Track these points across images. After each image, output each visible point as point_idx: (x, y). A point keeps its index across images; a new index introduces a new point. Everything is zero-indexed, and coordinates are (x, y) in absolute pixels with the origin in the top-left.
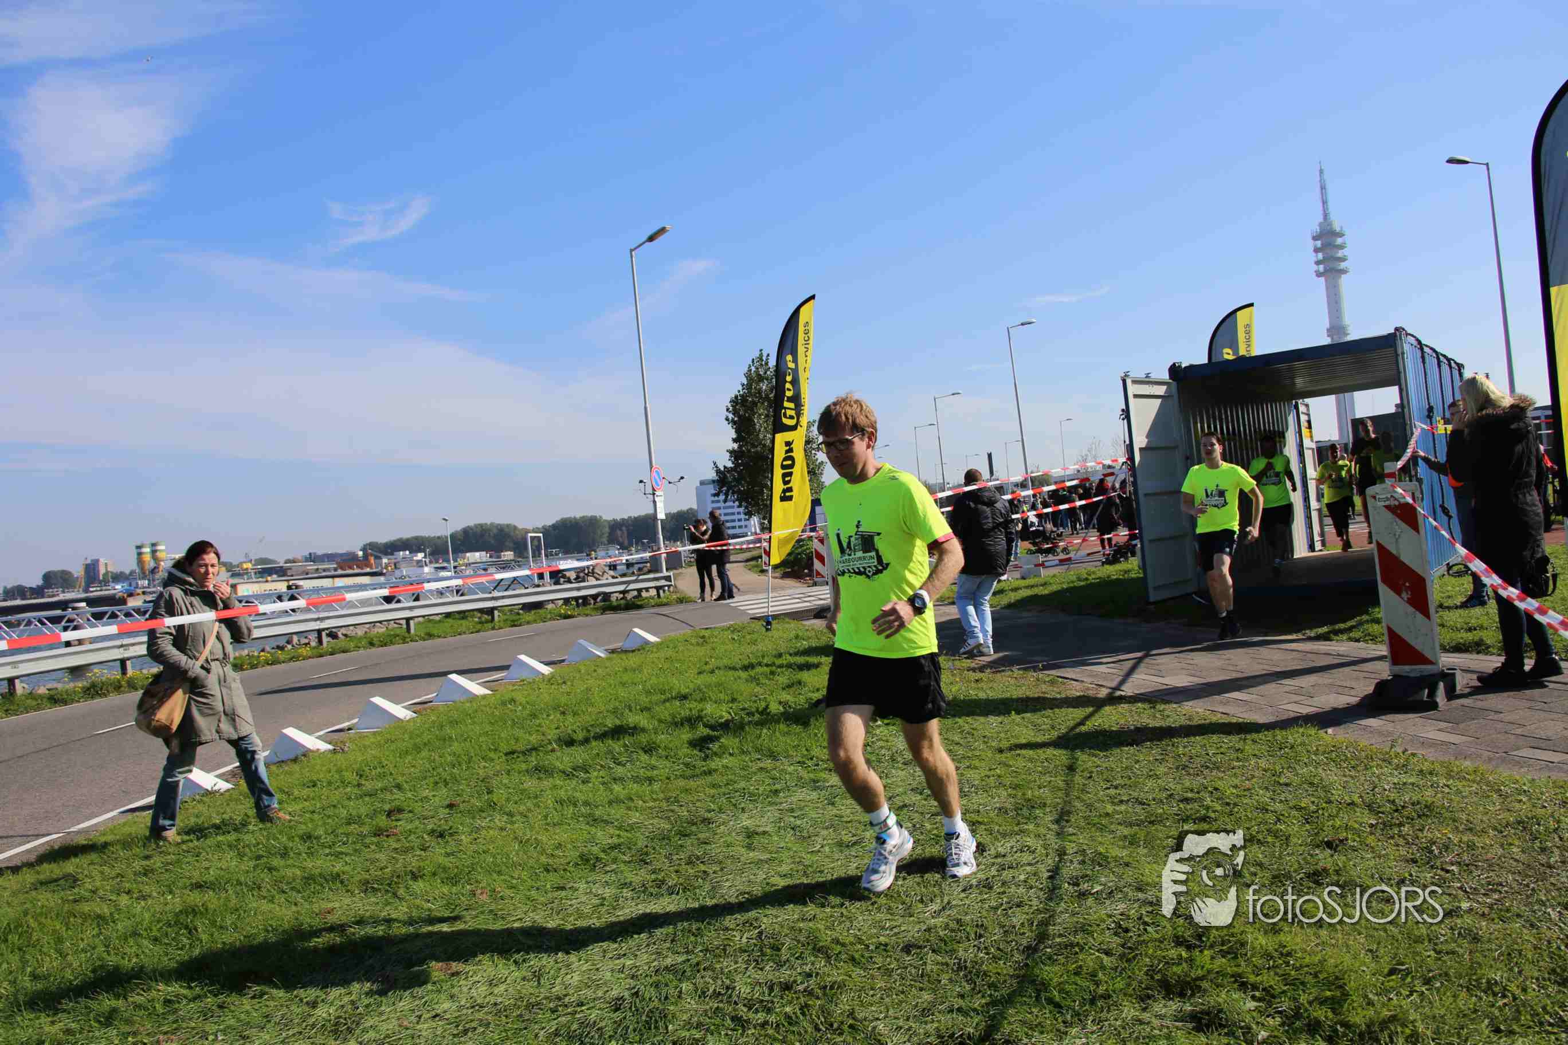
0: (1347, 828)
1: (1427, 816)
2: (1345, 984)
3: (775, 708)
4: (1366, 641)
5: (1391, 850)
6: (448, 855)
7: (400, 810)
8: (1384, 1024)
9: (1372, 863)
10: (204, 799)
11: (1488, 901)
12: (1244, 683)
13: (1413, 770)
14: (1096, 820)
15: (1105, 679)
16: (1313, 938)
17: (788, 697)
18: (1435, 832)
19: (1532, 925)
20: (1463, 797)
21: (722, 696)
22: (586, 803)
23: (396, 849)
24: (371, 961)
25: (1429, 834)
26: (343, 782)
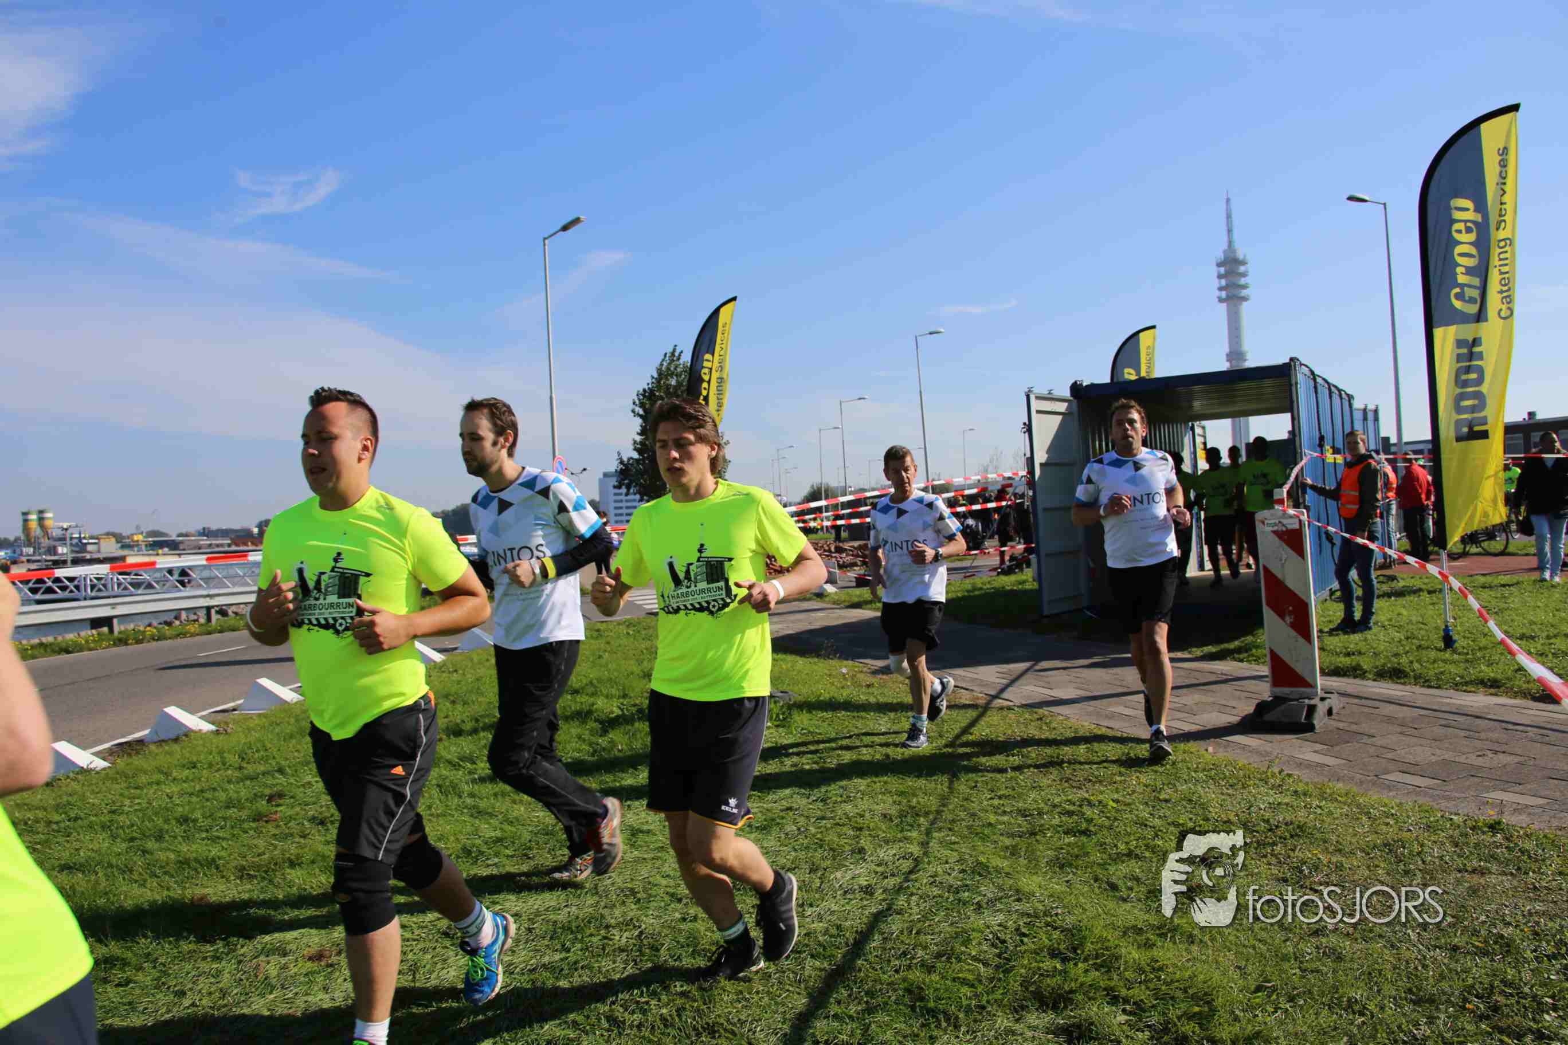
1: (1299, 836)
2: (1213, 1000)
4: (1248, 661)
5: (1263, 868)
7: (281, 795)
9: (1245, 880)
10: (80, 777)
12: (1129, 697)
13: (1288, 790)
14: (979, 830)
15: (994, 689)
16: (1184, 954)
18: (1306, 852)
19: (1392, 946)
20: (1334, 819)
21: (614, 691)
23: (275, 835)
24: (242, 951)
25: (1300, 854)
26: (224, 764)
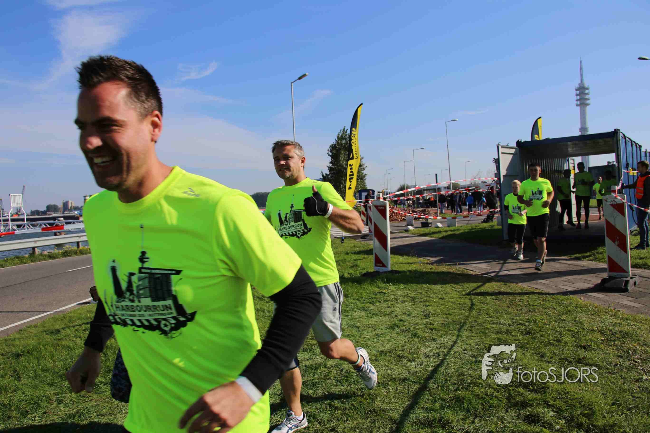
0: (591, 340)
1: (626, 337)
2: (594, 408)
4: (595, 260)
8: (611, 426)
9: (602, 356)
12: (544, 276)
13: (619, 317)
15: (484, 271)
16: (578, 387)
17: (352, 272)
18: (630, 345)
20: (641, 330)
25: (627, 345)
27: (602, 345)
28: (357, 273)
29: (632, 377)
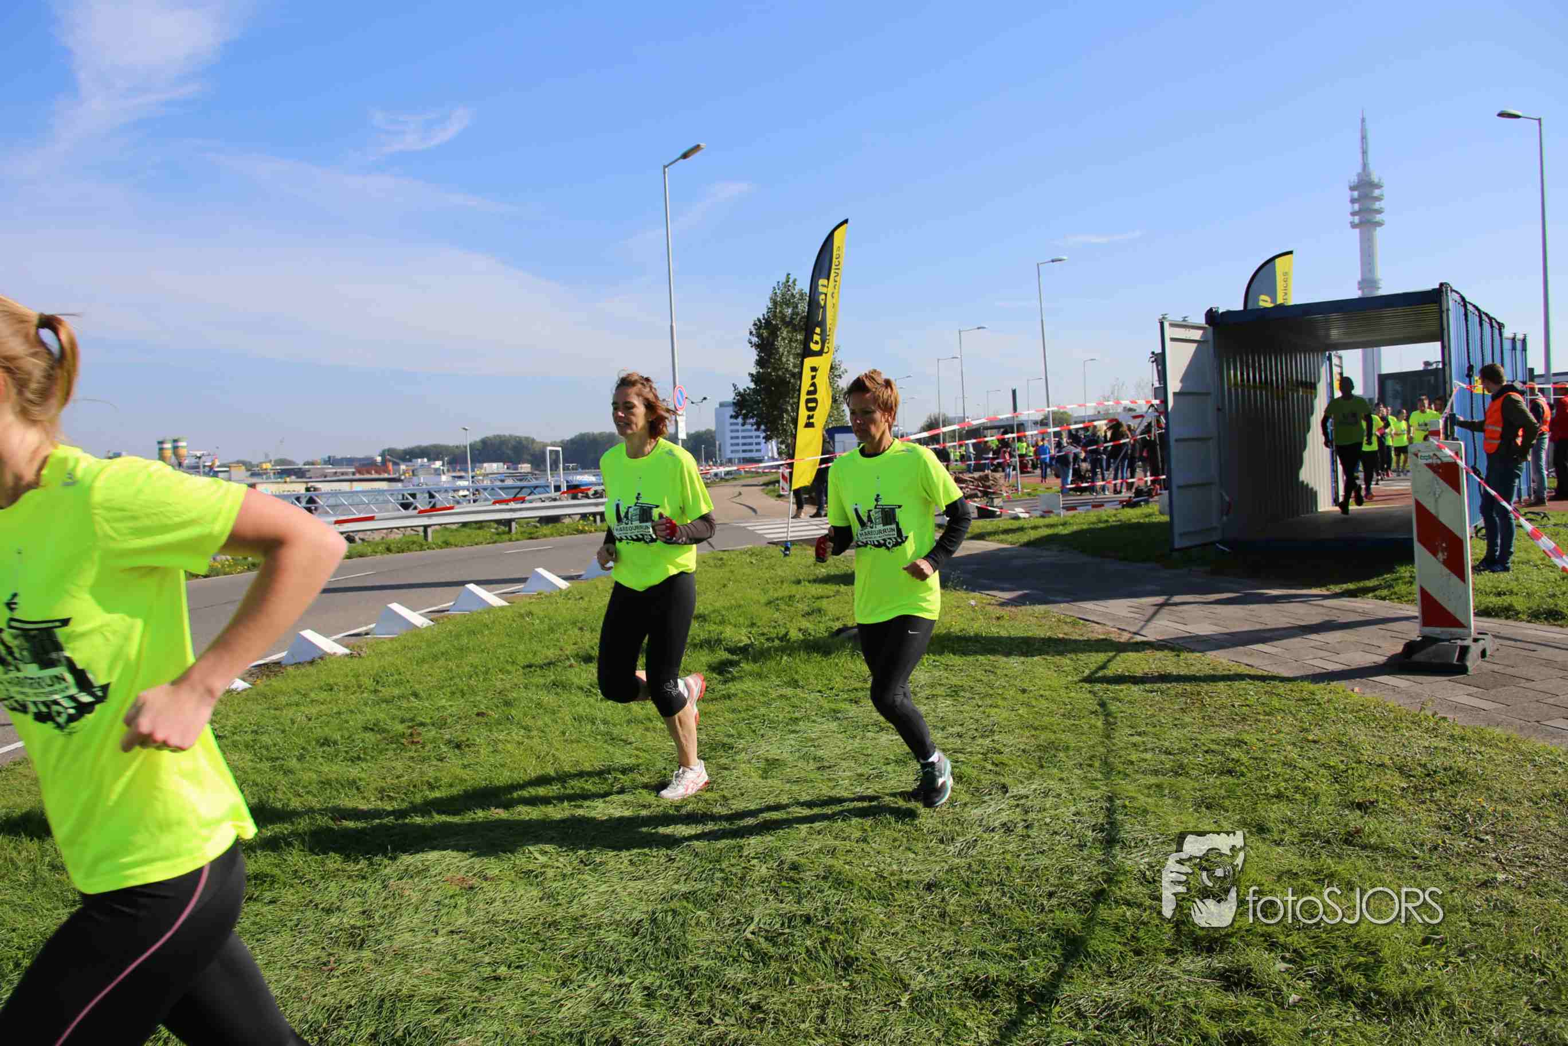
0: (1377, 790)
1: (1459, 782)
2: (1380, 951)
3: (794, 635)
4: (1393, 600)
5: (1422, 815)
6: (465, 767)
8: (1420, 994)
9: (1404, 827)
11: (1525, 873)
12: (1268, 635)
13: (1443, 734)
15: (1128, 624)
17: (808, 625)
18: (1468, 799)
20: (1496, 765)
21: (741, 620)
22: (605, 722)
23: (413, 758)
24: (388, 871)
25: (1462, 802)
26: (360, 687)
27: (1404, 800)
28: (818, 628)
29: (1472, 877)
